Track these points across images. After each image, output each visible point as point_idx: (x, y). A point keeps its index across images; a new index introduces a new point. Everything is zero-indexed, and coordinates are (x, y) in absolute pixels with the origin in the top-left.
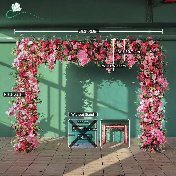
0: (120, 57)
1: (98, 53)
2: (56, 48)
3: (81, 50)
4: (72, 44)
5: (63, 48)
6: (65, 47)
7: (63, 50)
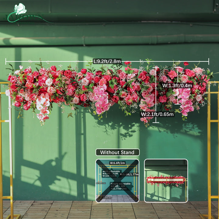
0: (165, 99)
1: (127, 92)
2: (52, 83)
3: (96, 86)
4: (80, 77)
5: (64, 84)
6: (68, 82)
7: (64, 86)
